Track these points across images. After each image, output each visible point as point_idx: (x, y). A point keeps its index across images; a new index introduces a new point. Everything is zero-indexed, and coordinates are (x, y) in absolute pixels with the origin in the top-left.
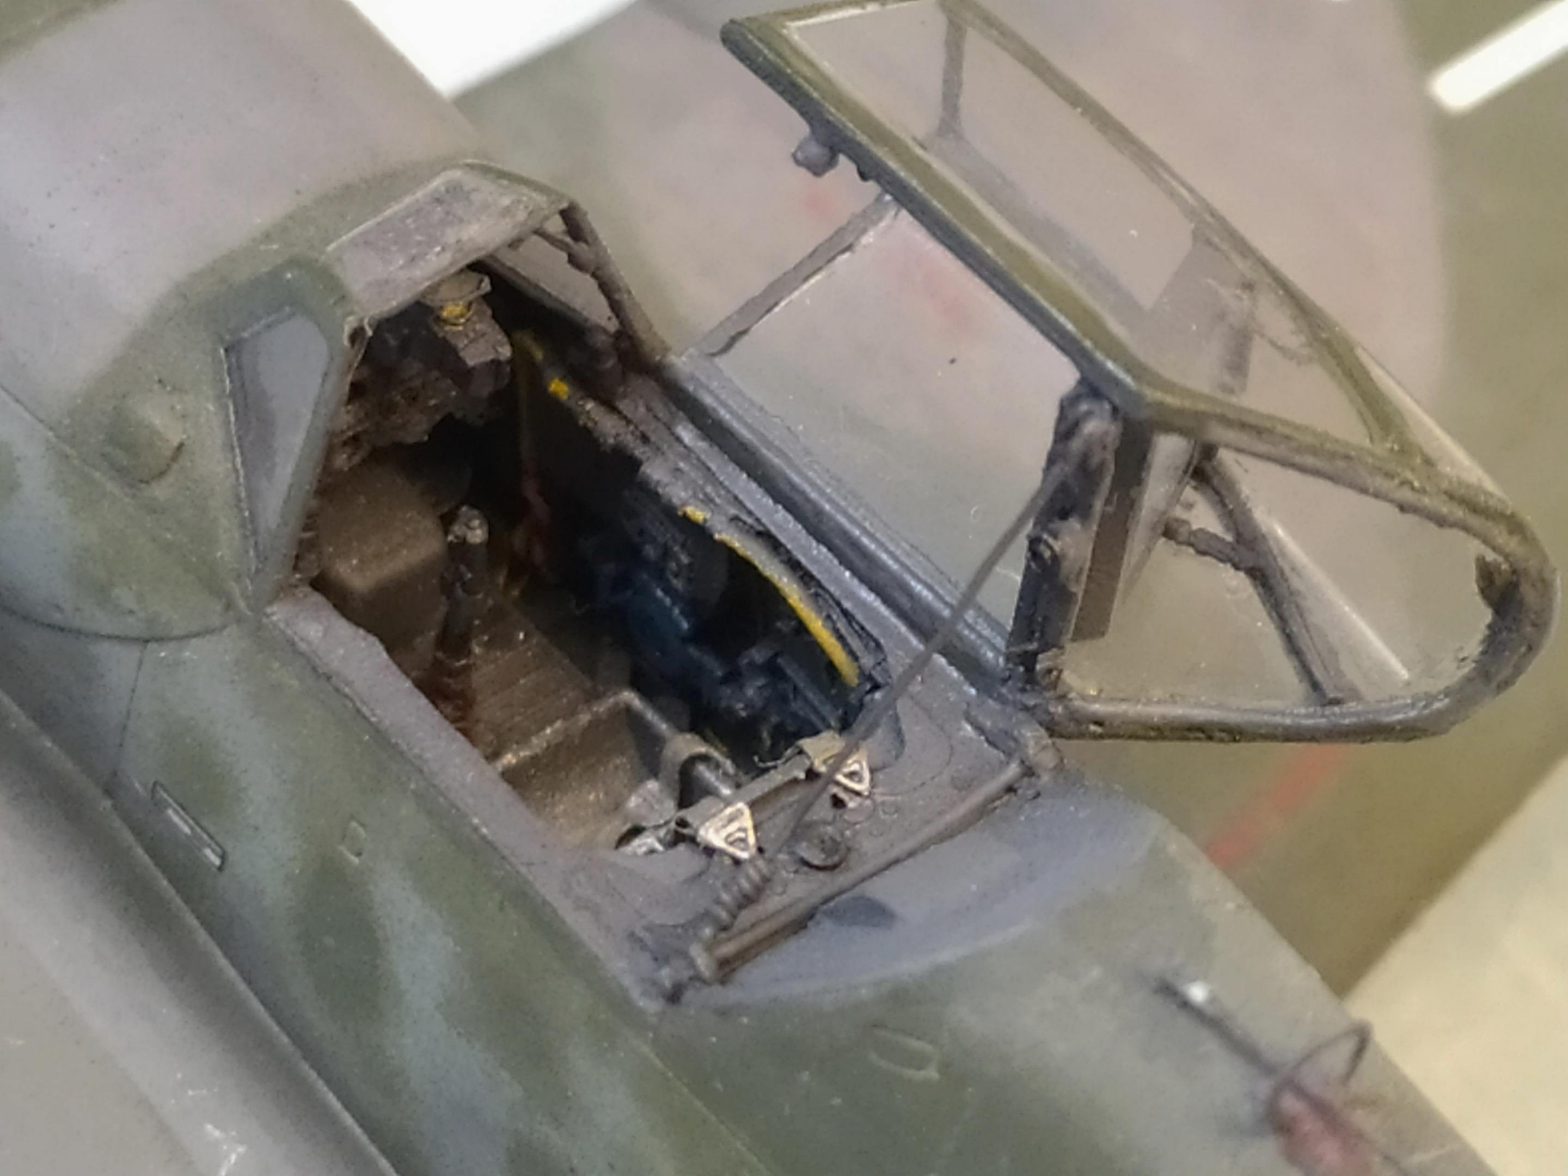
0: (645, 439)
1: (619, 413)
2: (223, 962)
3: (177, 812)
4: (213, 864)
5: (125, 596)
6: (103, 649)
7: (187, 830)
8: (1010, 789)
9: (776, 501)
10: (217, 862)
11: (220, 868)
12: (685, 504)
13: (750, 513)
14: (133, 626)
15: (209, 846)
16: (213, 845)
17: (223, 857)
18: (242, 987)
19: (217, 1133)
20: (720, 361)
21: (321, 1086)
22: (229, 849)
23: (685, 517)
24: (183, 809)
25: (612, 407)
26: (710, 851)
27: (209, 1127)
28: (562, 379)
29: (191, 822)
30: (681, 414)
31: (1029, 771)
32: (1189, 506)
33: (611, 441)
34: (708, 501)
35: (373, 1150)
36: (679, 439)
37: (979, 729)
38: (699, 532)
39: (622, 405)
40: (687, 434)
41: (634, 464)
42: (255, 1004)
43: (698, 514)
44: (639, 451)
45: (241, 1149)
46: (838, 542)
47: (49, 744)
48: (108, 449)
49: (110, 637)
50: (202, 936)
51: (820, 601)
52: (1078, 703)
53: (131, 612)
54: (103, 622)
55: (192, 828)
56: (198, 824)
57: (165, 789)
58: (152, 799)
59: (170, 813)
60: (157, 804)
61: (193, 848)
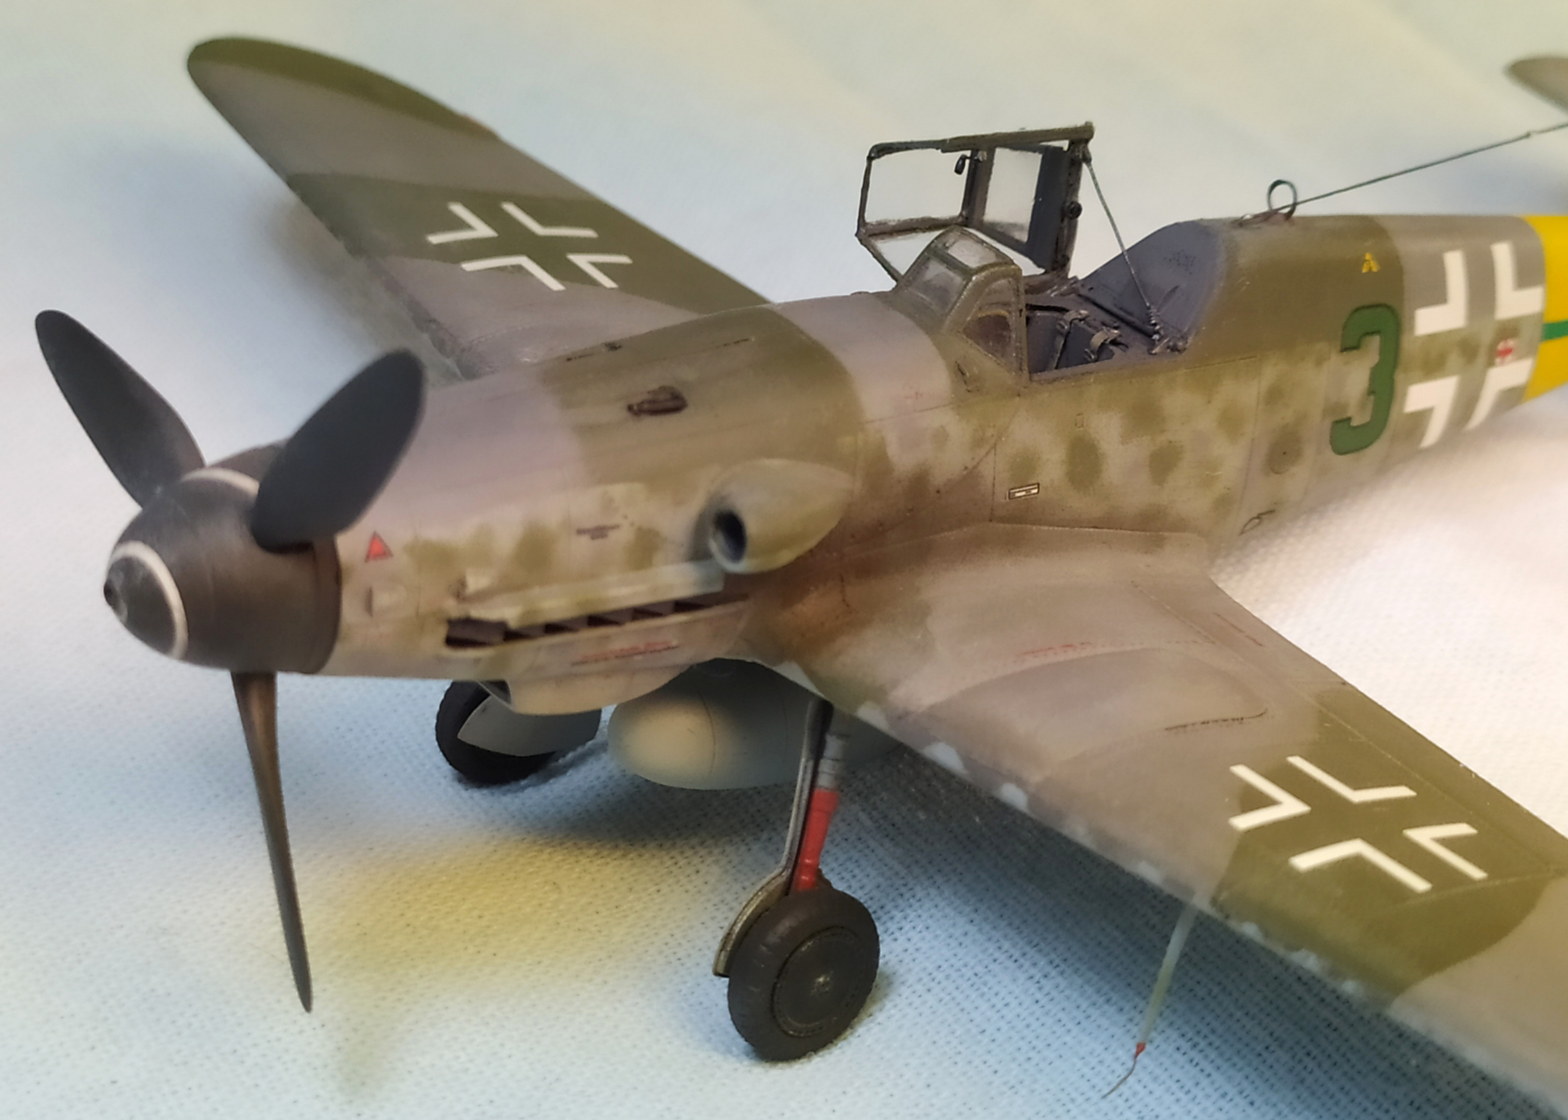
2: (1043, 528)
3: (1019, 492)
4: (1035, 495)
7: (1024, 493)
10: (1036, 491)
11: (1038, 492)
14: (993, 441)
15: (1033, 488)
16: (1034, 486)
17: (1038, 488)
22: (1040, 481)
24: (1020, 486)
29: (1025, 488)
49: (985, 456)
53: (992, 436)
54: (982, 452)
55: (1025, 490)
56: (1027, 485)
57: (1012, 489)
58: (1010, 498)
59: (1018, 495)
60: (1011, 497)
61: (1028, 498)
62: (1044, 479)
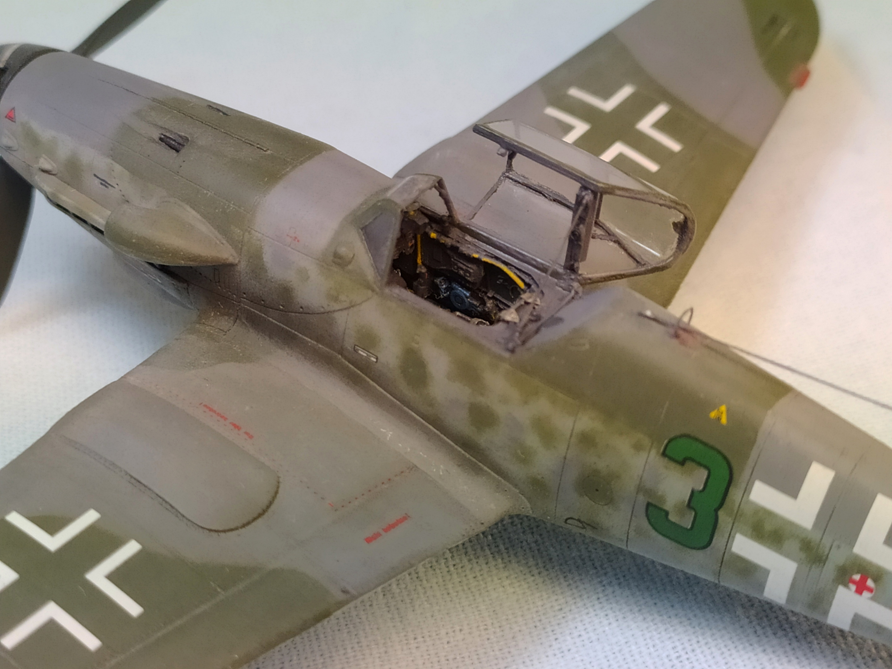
0: (458, 242)
1: (450, 237)
2: (378, 387)
3: (362, 351)
4: (373, 361)
5: (342, 297)
6: (336, 315)
7: (365, 355)
8: (573, 298)
9: (495, 248)
10: (375, 360)
11: (376, 362)
12: (472, 253)
13: (489, 253)
14: (346, 305)
15: (372, 357)
16: (373, 356)
17: (377, 359)
18: (385, 393)
19: (384, 430)
20: (472, 220)
21: (410, 412)
22: (379, 356)
23: (474, 258)
24: (364, 349)
25: (448, 237)
26: (508, 322)
27: (382, 430)
28: (434, 233)
29: (367, 352)
30: (466, 234)
31: (577, 293)
32: (595, 231)
33: (450, 244)
34: (478, 252)
35: (426, 424)
36: (466, 240)
37: (561, 287)
38: (477, 261)
39: (450, 236)
40: (468, 238)
41: (457, 248)
42: (389, 395)
43: (476, 256)
44: (458, 245)
45: (391, 433)
46: (515, 253)
47: (320, 346)
48: (336, 260)
49: (339, 310)
50: (371, 382)
51: (512, 269)
52: (584, 276)
53: (345, 301)
54: (337, 307)
55: (367, 354)
56: (368, 352)
57: (358, 346)
58: (354, 350)
59: (360, 352)
60: (356, 351)
61: (367, 359)
62: (382, 359)
